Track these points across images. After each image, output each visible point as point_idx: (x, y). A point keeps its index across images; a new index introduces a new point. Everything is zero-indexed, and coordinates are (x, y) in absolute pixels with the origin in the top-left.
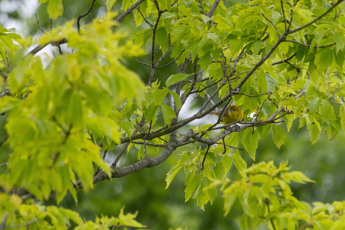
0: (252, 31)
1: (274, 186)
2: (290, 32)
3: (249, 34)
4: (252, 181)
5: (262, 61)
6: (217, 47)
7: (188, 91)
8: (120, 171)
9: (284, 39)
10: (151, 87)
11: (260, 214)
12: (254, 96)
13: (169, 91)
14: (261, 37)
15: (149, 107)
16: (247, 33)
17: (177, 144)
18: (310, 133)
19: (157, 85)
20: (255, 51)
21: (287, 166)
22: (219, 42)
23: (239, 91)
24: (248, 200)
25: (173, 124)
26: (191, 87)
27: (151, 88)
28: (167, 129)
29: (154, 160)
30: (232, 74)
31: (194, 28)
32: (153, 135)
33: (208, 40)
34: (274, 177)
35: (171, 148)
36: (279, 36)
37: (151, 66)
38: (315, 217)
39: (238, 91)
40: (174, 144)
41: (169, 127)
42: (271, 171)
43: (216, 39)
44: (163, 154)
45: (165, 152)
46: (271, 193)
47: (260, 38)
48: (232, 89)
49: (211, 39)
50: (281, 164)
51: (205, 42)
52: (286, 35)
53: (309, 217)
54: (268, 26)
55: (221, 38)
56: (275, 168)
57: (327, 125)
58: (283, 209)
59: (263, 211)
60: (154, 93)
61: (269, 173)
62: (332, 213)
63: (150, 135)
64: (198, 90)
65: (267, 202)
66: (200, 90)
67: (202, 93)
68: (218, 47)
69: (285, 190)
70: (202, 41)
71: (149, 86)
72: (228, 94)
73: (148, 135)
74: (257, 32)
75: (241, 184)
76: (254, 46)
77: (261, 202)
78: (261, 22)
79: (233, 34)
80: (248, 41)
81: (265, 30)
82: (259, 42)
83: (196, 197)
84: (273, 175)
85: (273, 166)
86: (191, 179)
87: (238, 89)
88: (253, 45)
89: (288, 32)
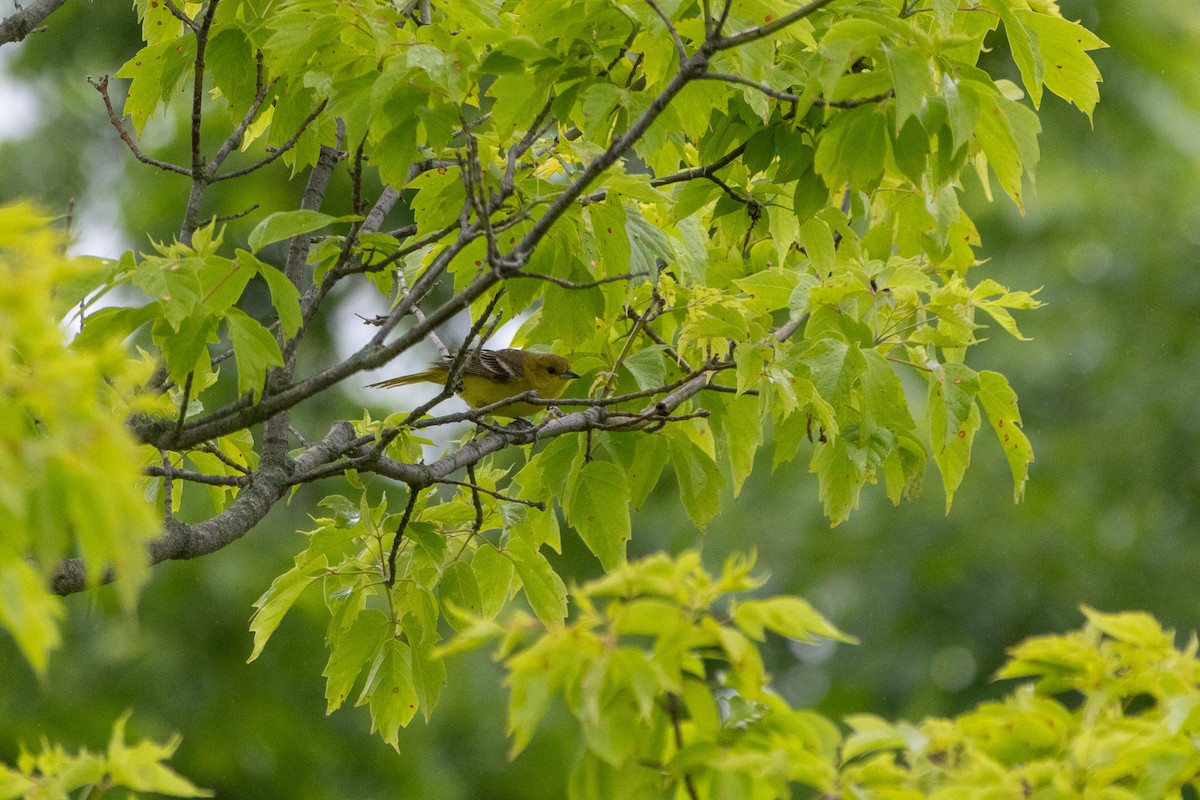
0: (577, 42)
1: (701, 649)
2: (724, 42)
3: (566, 54)
4: (615, 629)
5: (615, 151)
6: (441, 101)
7: (332, 266)
8: (71, 568)
9: (699, 70)
10: (191, 247)
11: (645, 754)
12: (580, 284)
13: (258, 266)
14: (610, 68)
15: (185, 324)
16: (559, 50)
17: (290, 475)
18: (821, 485)
19: (214, 238)
20: (589, 119)
21: (752, 574)
22: (453, 79)
23: (526, 261)
24: (603, 697)
25: (270, 390)
26: (340, 250)
27: (189, 249)
28: (249, 409)
29: (201, 533)
30: (498, 201)
31: (357, 26)
32: (195, 429)
33: (408, 72)
34: (702, 613)
35: (265, 488)
36: (682, 55)
37: (191, 172)
38: (856, 771)
39: (520, 261)
40: (277, 472)
41: (256, 400)
42: (691, 591)
43: (438, 68)
44: (234, 510)
45: (243, 503)
46: (687, 675)
47: (606, 68)
48: (497, 256)
49: (421, 69)
50: (729, 563)
51: (398, 79)
52: (707, 53)
53: (832, 772)
54: (639, 25)
55: (459, 65)
56: (707, 577)
57: (880, 442)
58: (730, 738)
59: (658, 742)
60: (199, 273)
61: (683, 597)
62: (919, 760)
63: (185, 429)
64: (369, 261)
65: (674, 709)
66: (374, 262)
67: (383, 273)
68: (446, 101)
69: (741, 665)
70: (383, 75)
71: (182, 242)
72: (483, 275)
73: (179, 429)
74: (597, 46)
75: (575, 635)
76: (583, 101)
77: (647, 708)
78: (615, 11)
79: (508, 53)
80: (563, 79)
81: (629, 42)
82: (605, 86)
83: (368, 700)
84: (698, 604)
85: (699, 572)
86: (347, 623)
87: (520, 256)
88: (580, 96)
89: (716, 42)
